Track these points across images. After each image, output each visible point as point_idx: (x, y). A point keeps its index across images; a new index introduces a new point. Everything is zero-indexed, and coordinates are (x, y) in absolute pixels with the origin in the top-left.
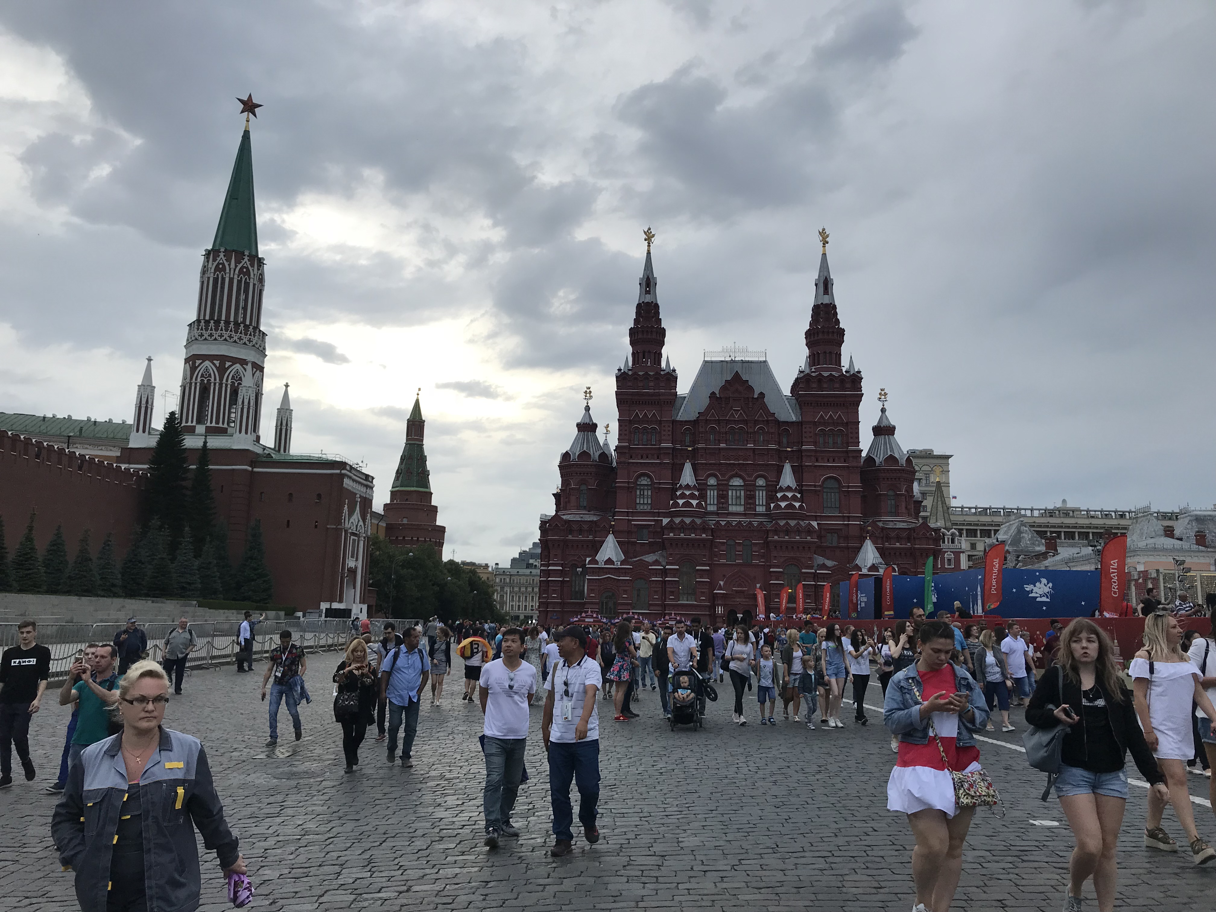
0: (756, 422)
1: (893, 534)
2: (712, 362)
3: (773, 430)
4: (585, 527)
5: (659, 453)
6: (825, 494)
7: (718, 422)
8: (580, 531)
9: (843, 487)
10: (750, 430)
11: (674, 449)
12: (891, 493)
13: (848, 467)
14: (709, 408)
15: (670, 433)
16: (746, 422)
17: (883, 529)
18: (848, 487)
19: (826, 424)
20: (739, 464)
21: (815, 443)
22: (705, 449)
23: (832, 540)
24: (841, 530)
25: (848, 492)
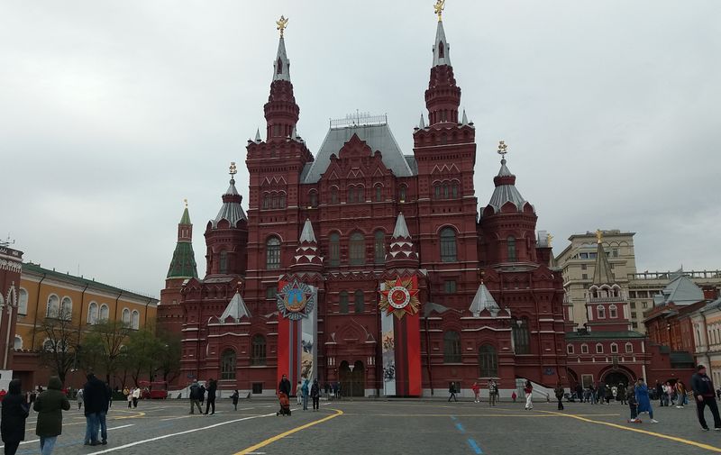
0: (373, 179)
1: (511, 279)
2: (337, 129)
3: (389, 186)
4: (219, 289)
5: (286, 214)
6: (442, 244)
7: (338, 182)
8: (216, 293)
9: (459, 235)
10: (368, 187)
11: (299, 210)
12: (510, 239)
13: (463, 215)
14: (331, 169)
15: (296, 196)
16: (363, 179)
17: (499, 274)
18: (464, 235)
19: (439, 176)
20: (358, 220)
21: (430, 195)
22: (327, 208)
23: (450, 288)
24: (458, 277)
25: (464, 239)
